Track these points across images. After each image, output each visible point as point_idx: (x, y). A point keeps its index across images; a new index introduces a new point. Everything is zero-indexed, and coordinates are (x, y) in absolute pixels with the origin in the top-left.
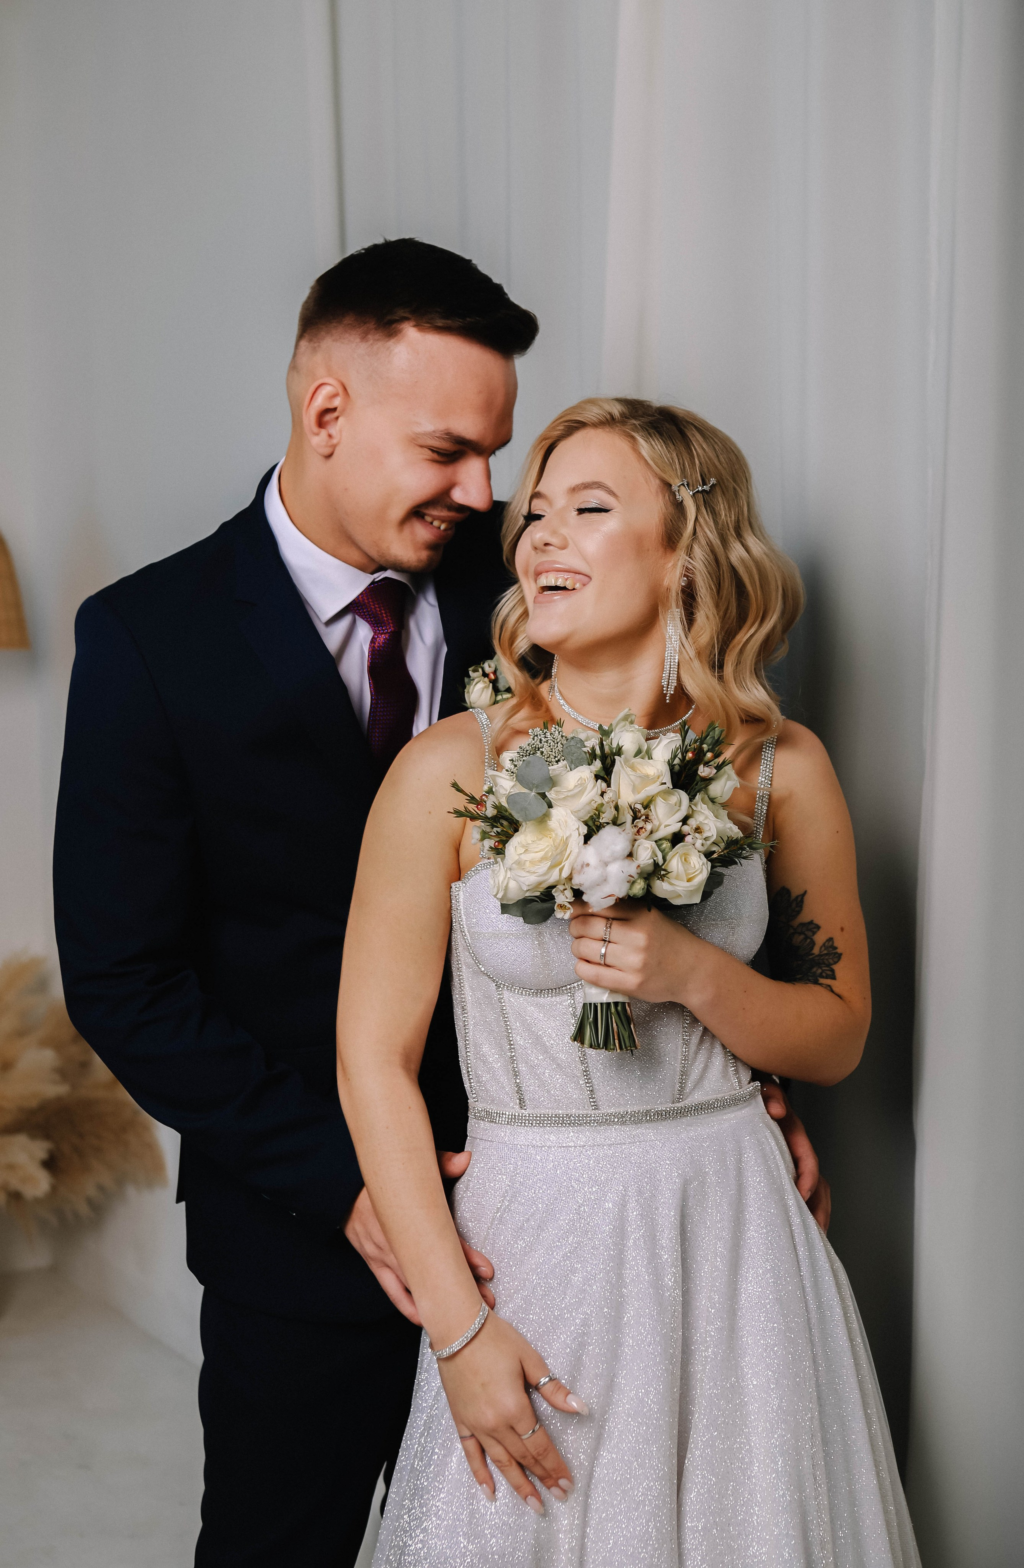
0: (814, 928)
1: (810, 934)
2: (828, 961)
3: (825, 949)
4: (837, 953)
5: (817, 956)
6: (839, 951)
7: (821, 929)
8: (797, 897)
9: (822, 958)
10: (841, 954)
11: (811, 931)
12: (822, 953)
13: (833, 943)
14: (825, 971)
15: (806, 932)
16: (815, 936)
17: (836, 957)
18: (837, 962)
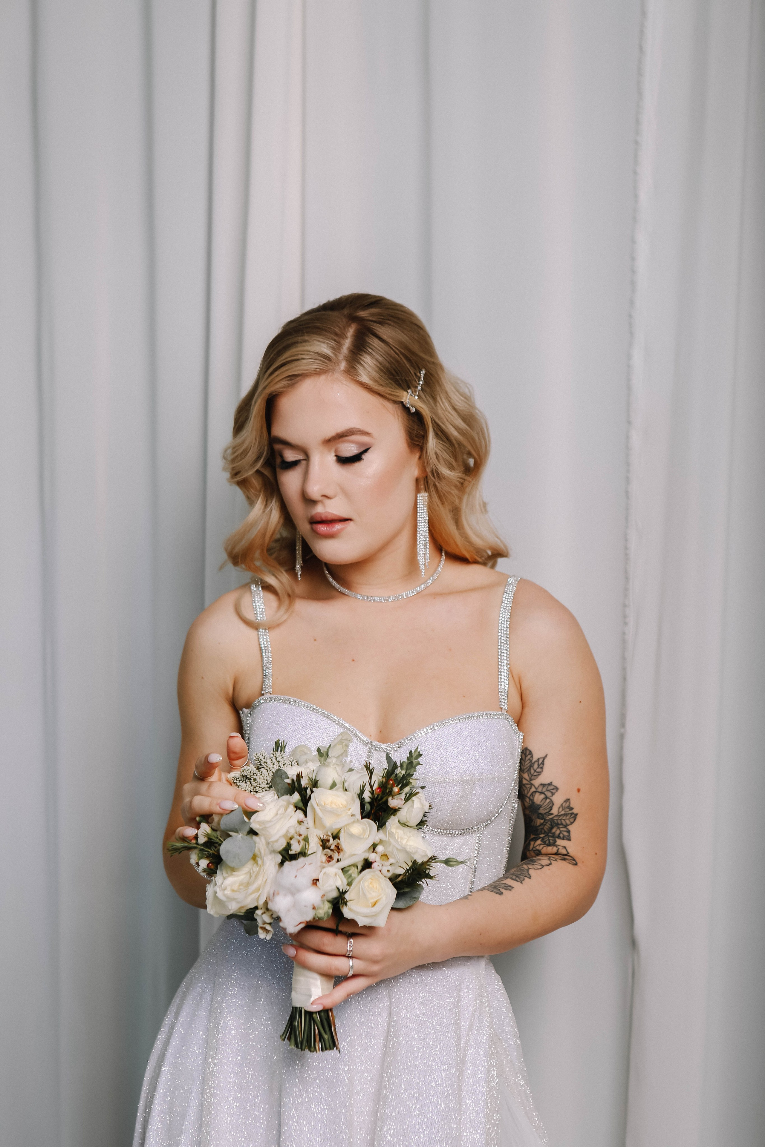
0: (553, 789)
1: (549, 794)
2: (566, 822)
3: (563, 810)
4: (572, 813)
5: (556, 816)
6: (575, 811)
7: (559, 791)
8: (539, 759)
9: (560, 818)
10: (577, 814)
11: (551, 792)
12: (560, 814)
13: (570, 803)
14: (563, 832)
15: (546, 793)
16: (554, 796)
17: (573, 817)
18: (573, 822)
